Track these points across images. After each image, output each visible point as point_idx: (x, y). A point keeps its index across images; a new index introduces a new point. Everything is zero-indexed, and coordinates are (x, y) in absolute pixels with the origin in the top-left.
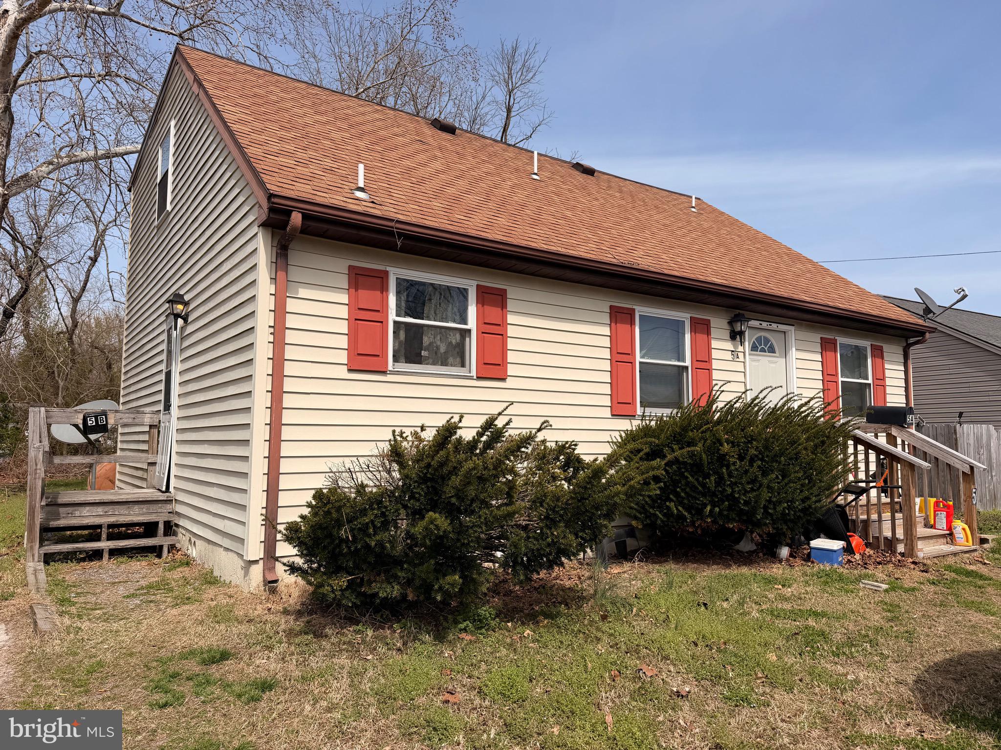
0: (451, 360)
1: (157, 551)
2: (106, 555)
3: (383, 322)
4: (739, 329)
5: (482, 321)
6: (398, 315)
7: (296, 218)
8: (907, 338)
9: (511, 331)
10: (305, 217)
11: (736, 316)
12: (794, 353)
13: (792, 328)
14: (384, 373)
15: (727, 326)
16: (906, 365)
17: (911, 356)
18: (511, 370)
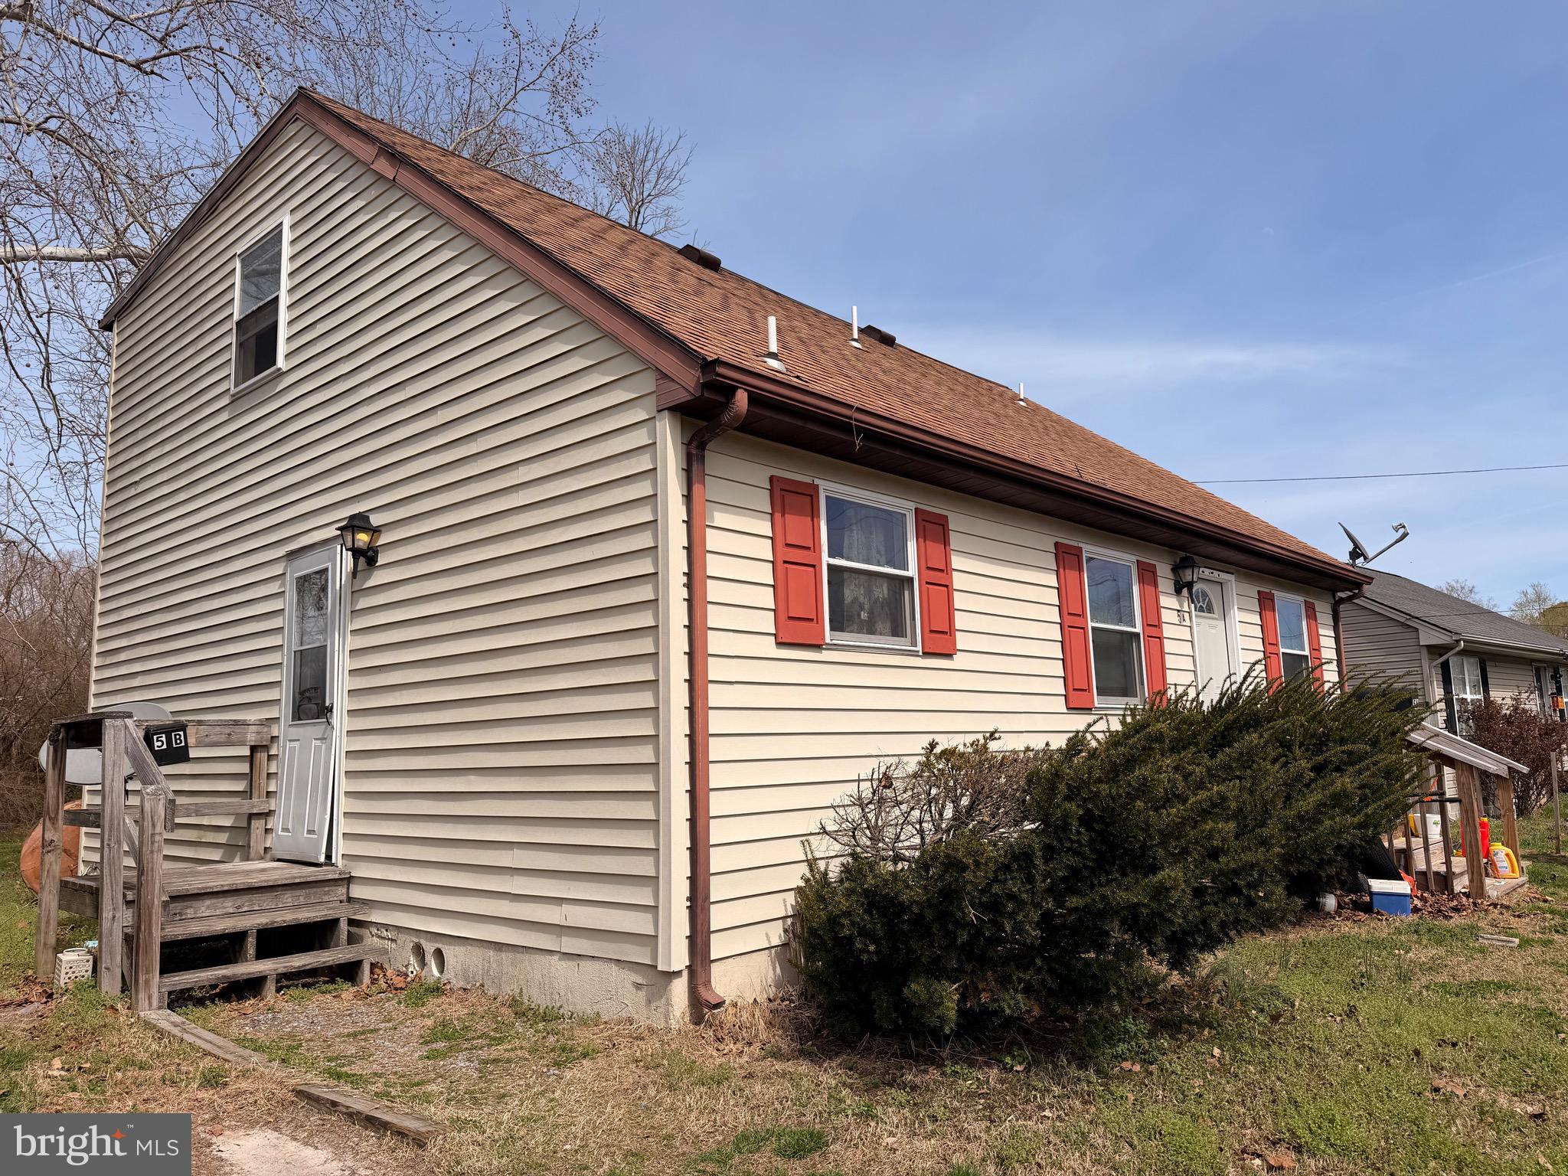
0: (879, 626)
1: (349, 972)
2: (270, 987)
3: (815, 566)
4: (1189, 579)
5: (925, 566)
6: (831, 555)
7: (741, 399)
8: (1334, 593)
9: (958, 581)
10: (753, 399)
11: (1182, 559)
12: (1236, 615)
13: (1232, 578)
14: (818, 647)
15: (1171, 576)
16: (1336, 629)
17: (1342, 614)
18: (962, 641)
